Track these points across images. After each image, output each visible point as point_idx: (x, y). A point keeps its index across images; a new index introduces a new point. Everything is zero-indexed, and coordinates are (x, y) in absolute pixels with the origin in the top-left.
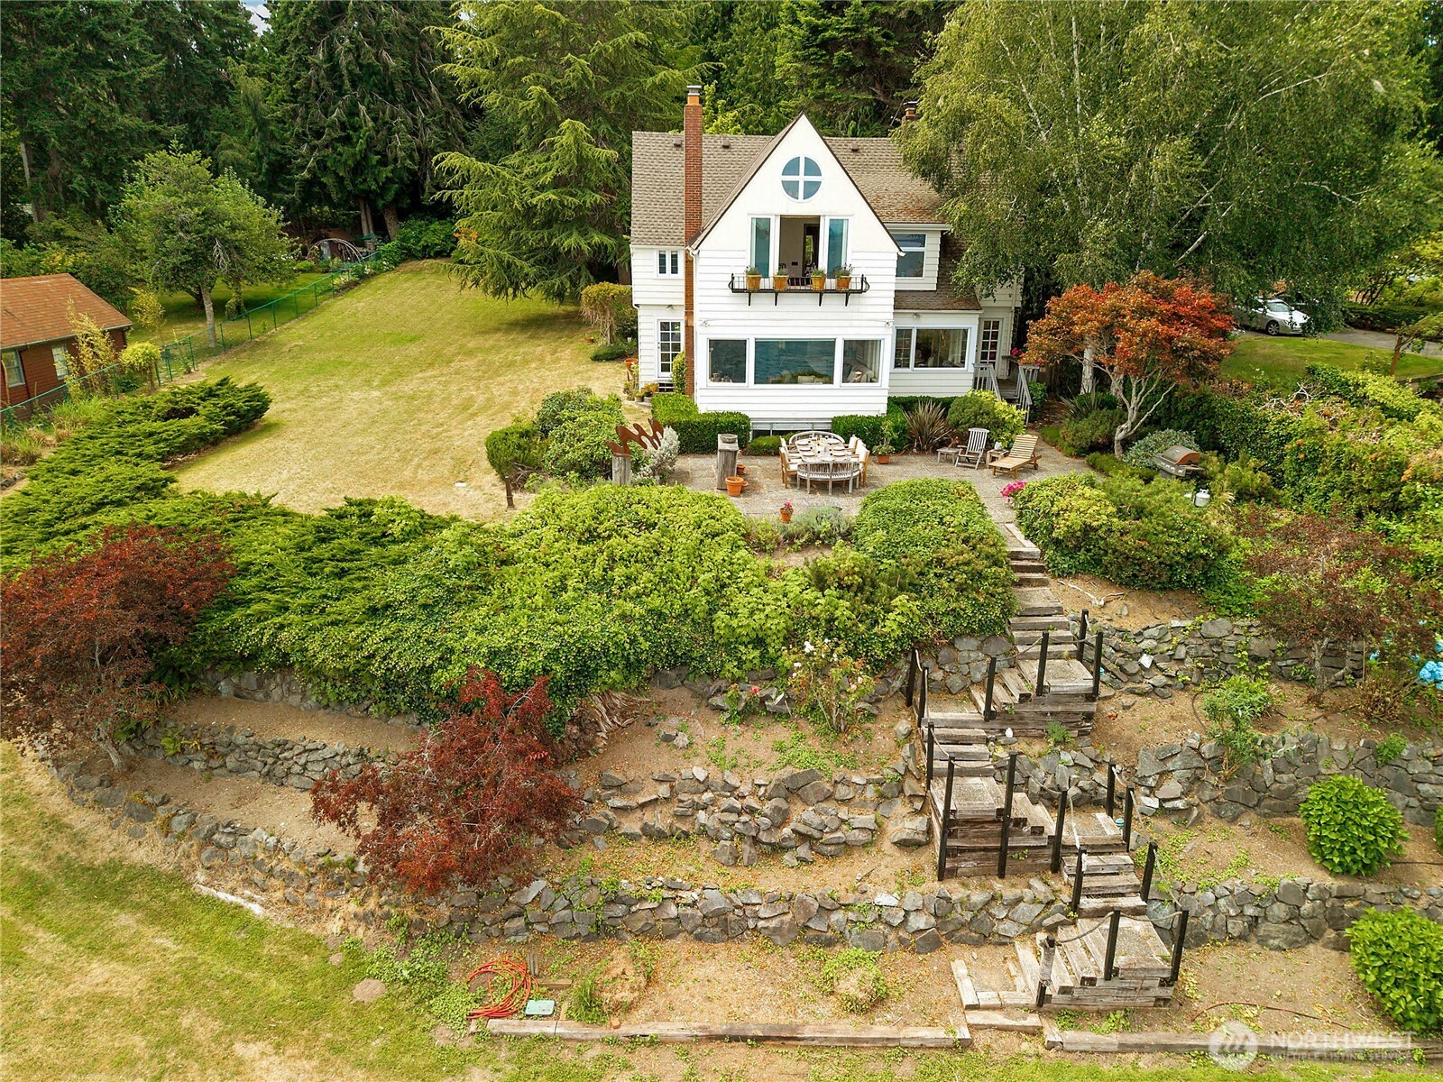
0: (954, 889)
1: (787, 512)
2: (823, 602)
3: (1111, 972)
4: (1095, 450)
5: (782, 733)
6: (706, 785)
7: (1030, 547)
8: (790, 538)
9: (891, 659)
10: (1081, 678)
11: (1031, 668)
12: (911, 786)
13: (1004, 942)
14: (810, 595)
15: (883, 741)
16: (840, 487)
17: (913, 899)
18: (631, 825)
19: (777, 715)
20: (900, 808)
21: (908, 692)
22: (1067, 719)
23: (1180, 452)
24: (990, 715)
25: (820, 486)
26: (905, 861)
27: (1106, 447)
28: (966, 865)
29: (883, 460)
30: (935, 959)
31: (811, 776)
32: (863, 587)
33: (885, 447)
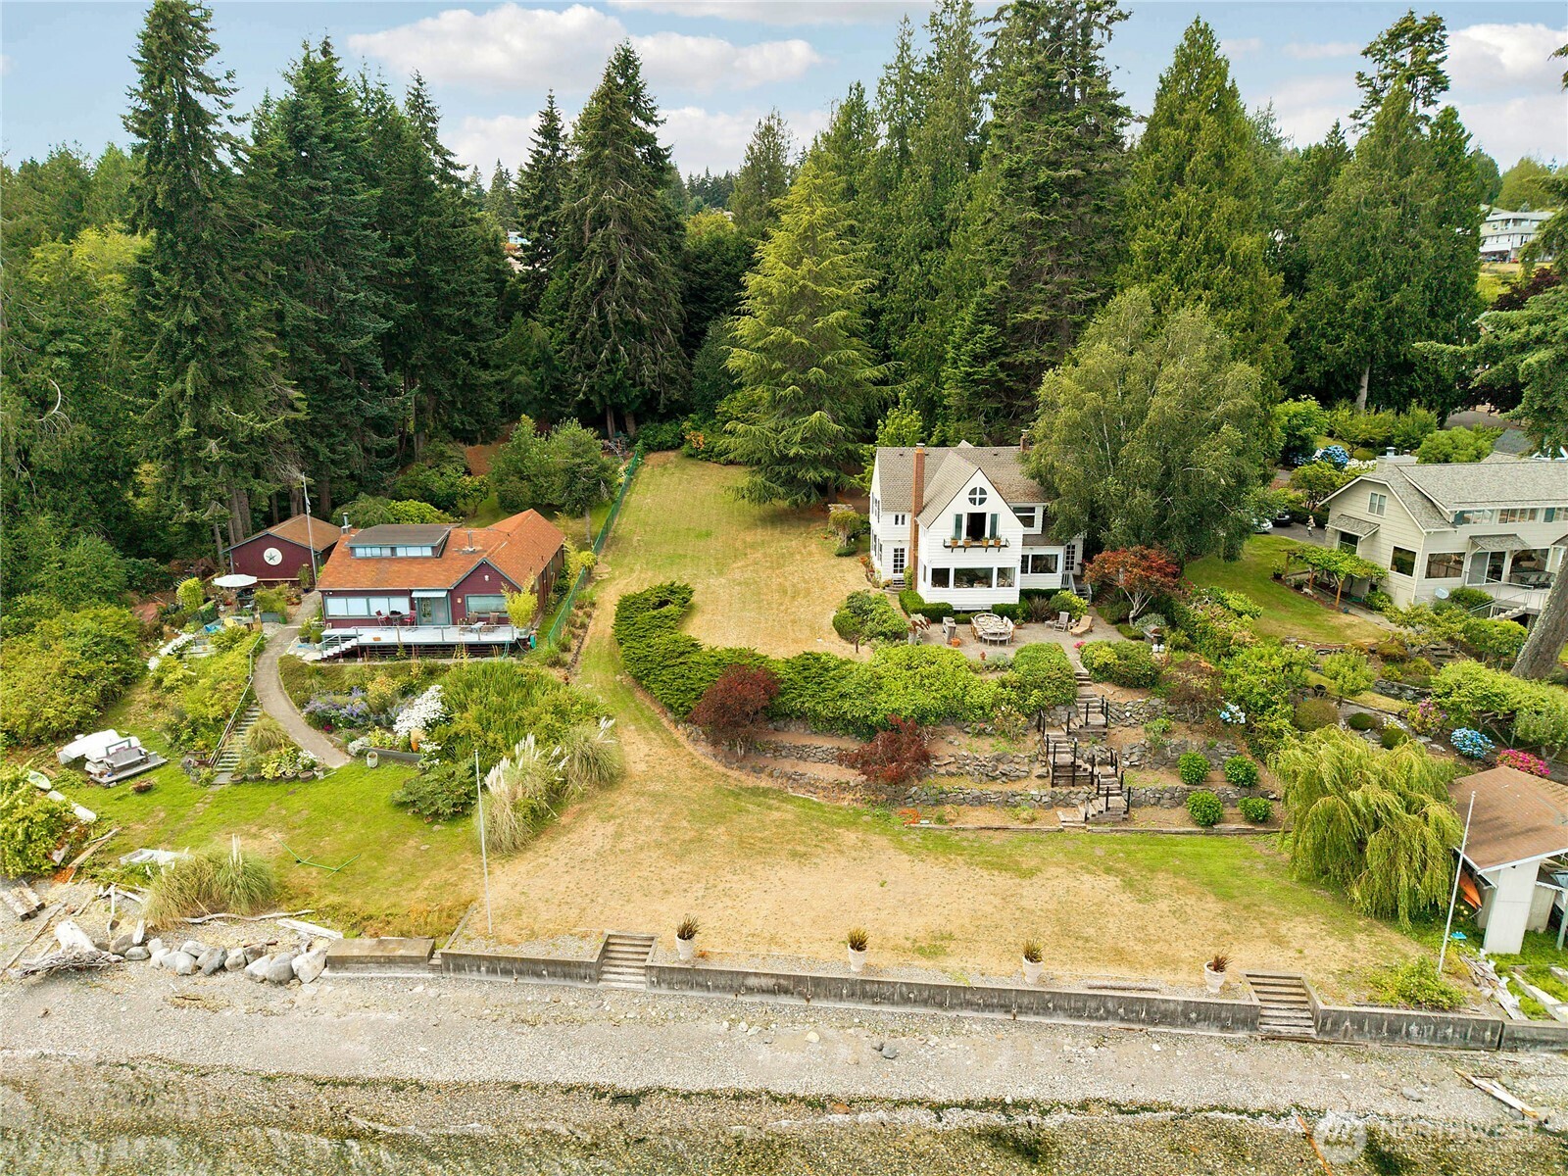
0: (1057, 789)
1: (983, 656)
2: (1005, 693)
3: (1108, 809)
4: (1121, 621)
5: (991, 740)
6: (967, 758)
7: (1085, 671)
8: (988, 667)
9: (1032, 714)
10: (1102, 720)
11: (1083, 717)
12: (1040, 758)
13: (1074, 806)
14: (1000, 690)
15: (1030, 743)
16: (1003, 643)
17: (1043, 792)
18: (942, 771)
19: (990, 735)
20: (1037, 765)
21: (1038, 727)
22: (1096, 734)
23: (1153, 627)
24: (1069, 733)
25: (994, 642)
26: (1040, 782)
27: (1125, 620)
28: (1061, 782)
29: (1019, 627)
30: (1052, 811)
31: (1005, 754)
32: (1021, 687)
33: (1020, 621)
